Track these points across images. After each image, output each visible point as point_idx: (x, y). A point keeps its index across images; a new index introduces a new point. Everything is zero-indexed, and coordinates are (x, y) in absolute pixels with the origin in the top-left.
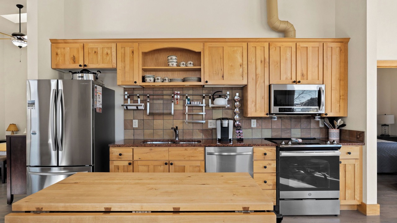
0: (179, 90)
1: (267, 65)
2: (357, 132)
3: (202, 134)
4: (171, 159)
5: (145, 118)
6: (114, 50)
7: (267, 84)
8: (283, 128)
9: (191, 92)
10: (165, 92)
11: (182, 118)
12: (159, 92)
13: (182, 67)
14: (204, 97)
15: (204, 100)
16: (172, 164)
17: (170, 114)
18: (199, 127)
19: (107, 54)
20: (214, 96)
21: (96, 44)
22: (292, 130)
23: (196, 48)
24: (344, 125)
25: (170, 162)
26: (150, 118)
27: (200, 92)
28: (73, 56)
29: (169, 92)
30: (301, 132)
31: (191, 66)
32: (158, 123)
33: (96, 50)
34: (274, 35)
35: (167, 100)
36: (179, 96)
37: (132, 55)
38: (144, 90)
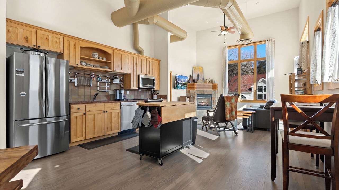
0: (94, 73)
1: (137, 65)
2: (164, 95)
3: (105, 98)
4: (106, 109)
5: (73, 88)
6: (62, 40)
7: (137, 74)
8: (138, 94)
9: (100, 74)
10: (86, 73)
11: (95, 89)
12: (83, 72)
13: (101, 60)
14: (107, 78)
15: (107, 79)
16: (107, 112)
17: (90, 86)
18: (104, 94)
19: (56, 42)
20: (114, 78)
21: (47, 33)
22: (141, 96)
23: (110, 51)
24: (158, 93)
25: (106, 111)
26: (76, 88)
27: (105, 75)
28: (25, 37)
29: (88, 73)
30: (144, 96)
31: (105, 60)
32: (82, 91)
33: (47, 37)
34: (135, 52)
35: (87, 77)
36: (94, 76)
37: (74, 47)
38: (72, 70)
